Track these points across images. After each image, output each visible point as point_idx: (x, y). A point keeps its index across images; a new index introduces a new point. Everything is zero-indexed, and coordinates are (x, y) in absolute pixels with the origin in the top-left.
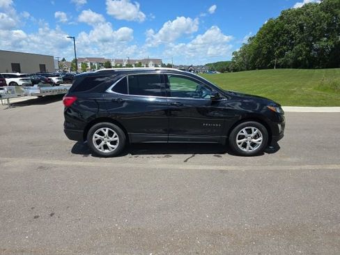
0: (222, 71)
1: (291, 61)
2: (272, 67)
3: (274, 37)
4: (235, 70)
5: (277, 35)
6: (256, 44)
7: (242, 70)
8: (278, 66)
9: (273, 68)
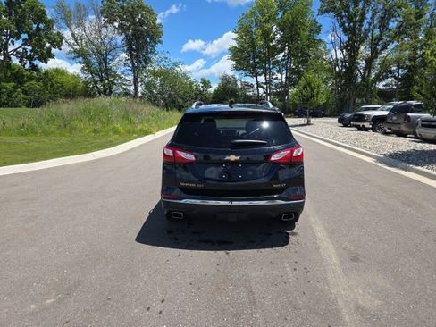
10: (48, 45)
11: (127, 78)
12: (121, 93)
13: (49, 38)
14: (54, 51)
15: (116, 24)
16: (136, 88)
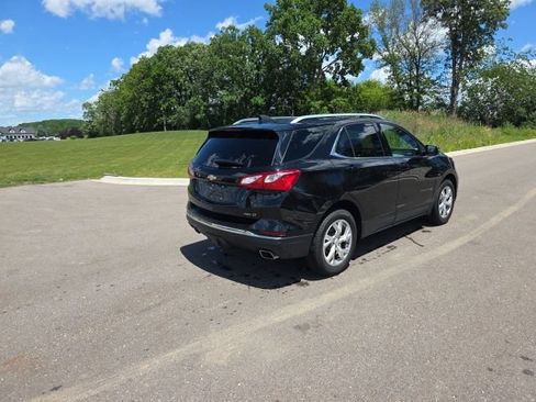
0: (63, 137)
1: (187, 120)
2: (160, 128)
3: (155, 85)
4: (93, 135)
5: (158, 81)
6: (127, 93)
7: (107, 134)
8: (170, 127)
9: (163, 130)
10: (359, 55)
11: (443, 83)
12: (432, 105)
13: (361, 48)
14: (364, 61)
15: (440, 15)
16: (453, 97)
